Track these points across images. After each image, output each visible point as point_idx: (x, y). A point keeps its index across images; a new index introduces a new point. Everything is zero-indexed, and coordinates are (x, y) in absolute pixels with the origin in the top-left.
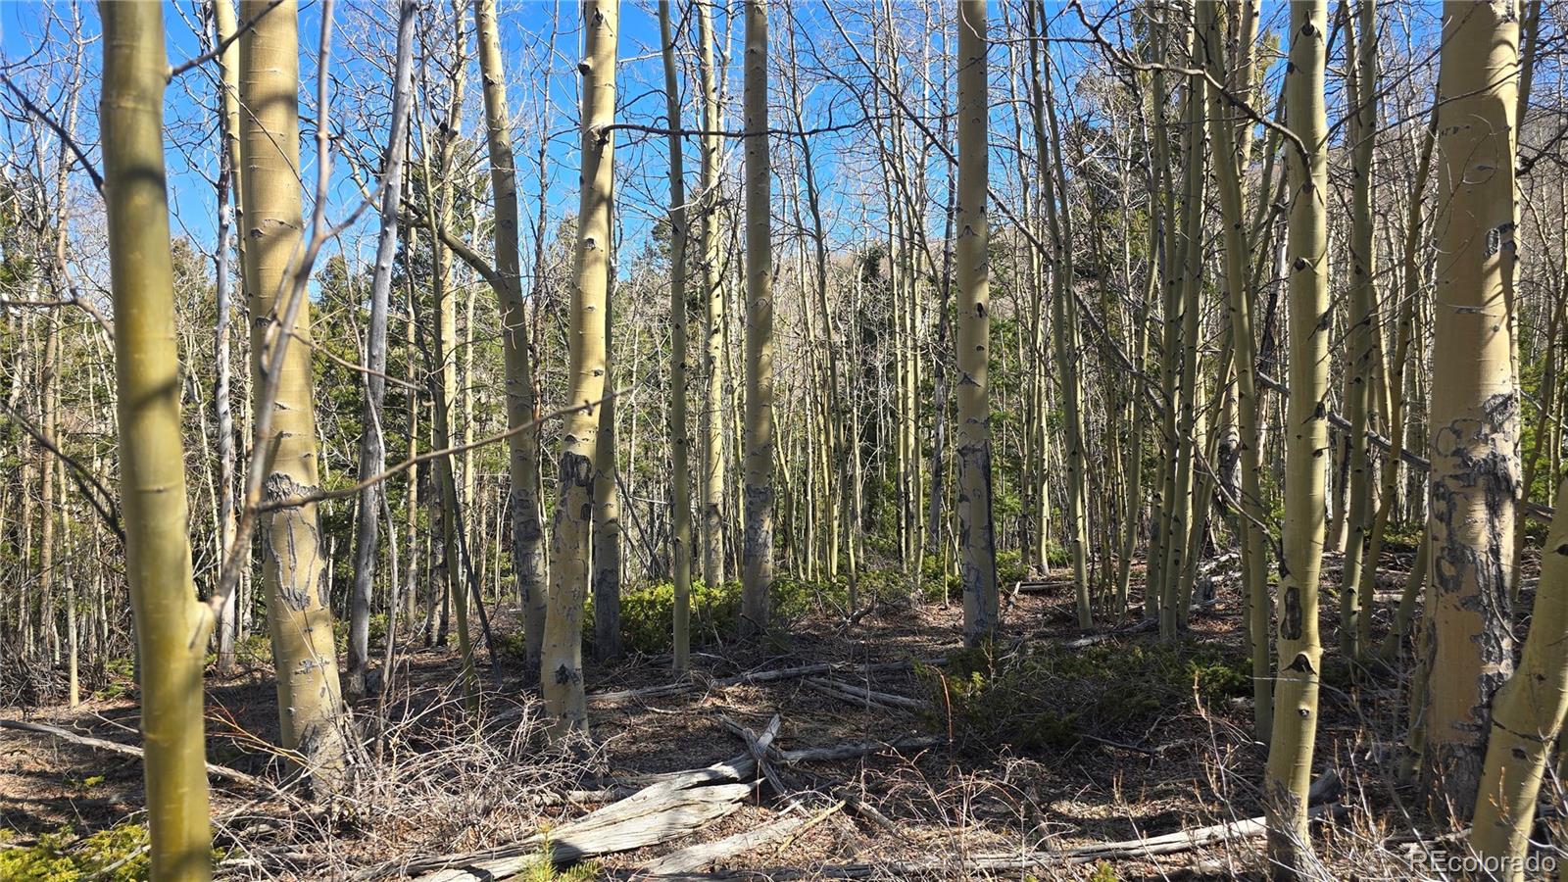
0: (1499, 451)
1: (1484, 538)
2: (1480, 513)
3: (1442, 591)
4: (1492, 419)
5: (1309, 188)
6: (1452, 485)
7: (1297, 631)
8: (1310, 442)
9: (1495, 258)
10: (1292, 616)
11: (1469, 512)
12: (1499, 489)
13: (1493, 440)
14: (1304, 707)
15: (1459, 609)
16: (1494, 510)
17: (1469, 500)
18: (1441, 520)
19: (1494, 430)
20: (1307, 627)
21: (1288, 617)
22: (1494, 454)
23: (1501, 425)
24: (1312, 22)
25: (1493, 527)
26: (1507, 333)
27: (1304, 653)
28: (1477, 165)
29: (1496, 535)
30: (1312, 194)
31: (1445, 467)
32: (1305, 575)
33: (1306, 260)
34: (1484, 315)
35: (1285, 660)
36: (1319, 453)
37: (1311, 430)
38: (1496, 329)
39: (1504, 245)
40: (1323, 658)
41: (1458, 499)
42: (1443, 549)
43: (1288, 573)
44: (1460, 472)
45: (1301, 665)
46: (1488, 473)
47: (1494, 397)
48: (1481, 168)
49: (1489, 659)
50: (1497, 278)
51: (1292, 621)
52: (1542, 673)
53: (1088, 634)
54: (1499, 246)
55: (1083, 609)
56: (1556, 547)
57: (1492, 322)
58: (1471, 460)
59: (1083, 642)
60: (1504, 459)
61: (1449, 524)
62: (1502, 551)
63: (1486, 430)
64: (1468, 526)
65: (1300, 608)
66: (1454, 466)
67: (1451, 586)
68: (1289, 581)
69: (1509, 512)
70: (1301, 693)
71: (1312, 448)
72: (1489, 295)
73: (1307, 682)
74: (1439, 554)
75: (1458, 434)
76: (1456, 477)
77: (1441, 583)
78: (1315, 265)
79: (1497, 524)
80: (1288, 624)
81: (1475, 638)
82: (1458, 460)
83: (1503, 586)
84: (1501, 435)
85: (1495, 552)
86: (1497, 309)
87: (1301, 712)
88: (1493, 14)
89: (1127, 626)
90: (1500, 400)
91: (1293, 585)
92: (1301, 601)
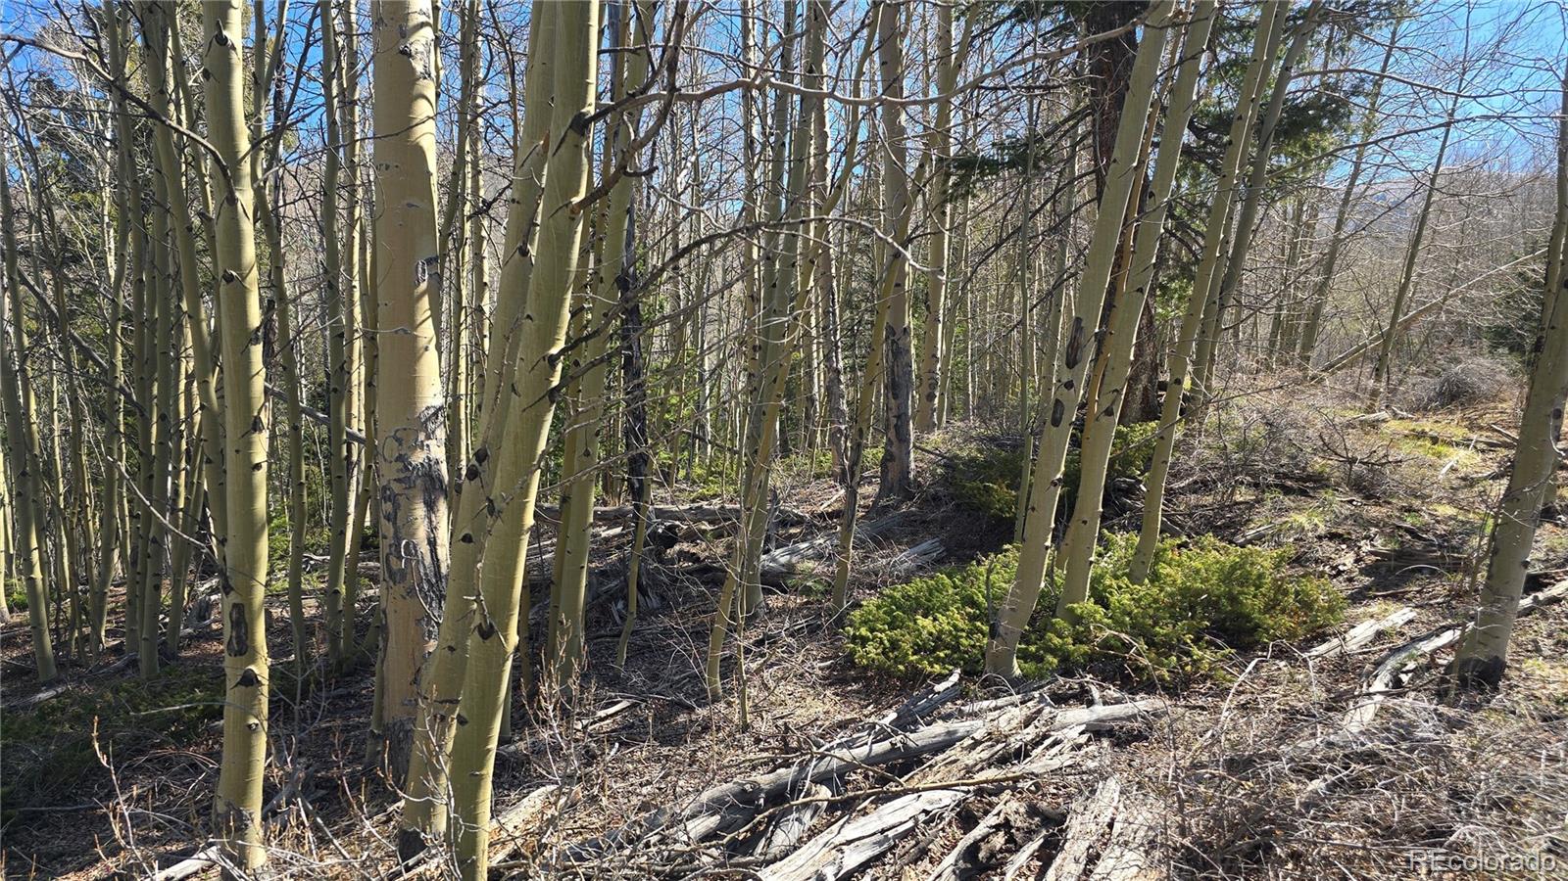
0: (432, 456)
1: (422, 533)
2: (420, 511)
3: (391, 584)
4: (426, 427)
5: (232, 201)
6: (396, 488)
7: (243, 647)
8: (249, 456)
9: (424, 286)
10: (237, 633)
11: (410, 510)
12: (434, 488)
13: (428, 446)
14: (253, 721)
15: (404, 598)
16: (431, 507)
17: (410, 500)
18: (389, 520)
19: (428, 438)
20: (253, 640)
21: (234, 634)
22: (429, 458)
23: (433, 432)
24: (225, 33)
25: (431, 522)
26: (436, 353)
27: (252, 667)
28: (406, 202)
29: (433, 528)
30: (236, 208)
31: (389, 473)
32: (249, 591)
33: (234, 274)
34: (417, 336)
35: (232, 678)
36: (258, 466)
37: (249, 445)
38: (426, 349)
39: (430, 275)
40: (271, 668)
41: (402, 500)
42: (390, 546)
43: (232, 589)
44: (402, 476)
45: (250, 680)
46: (425, 475)
47: (428, 408)
48: (410, 205)
49: (430, 638)
50: (425, 303)
51: (238, 637)
52: (453, 644)
53: (50, 685)
54: (427, 276)
55: (44, 657)
56: (461, 537)
57: (422, 343)
58: (411, 464)
59: (43, 696)
60: (437, 462)
61: (395, 524)
62: (439, 541)
63: (422, 436)
64: (410, 523)
65: (246, 624)
66: (398, 471)
67: (398, 578)
68: (233, 598)
69: (442, 507)
70: (248, 707)
71: (250, 462)
72: (420, 319)
73: (255, 696)
74: (388, 551)
75: (399, 441)
76: (398, 480)
77: (390, 577)
78: (244, 279)
79: (433, 519)
80: (234, 641)
81: (418, 621)
82: (400, 465)
83: (439, 572)
84: (434, 441)
85: (432, 543)
86: (427, 331)
87: (250, 726)
88: (413, 70)
89: (102, 667)
90: (432, 411)
91: (238, 601)
92: (247, 616)
